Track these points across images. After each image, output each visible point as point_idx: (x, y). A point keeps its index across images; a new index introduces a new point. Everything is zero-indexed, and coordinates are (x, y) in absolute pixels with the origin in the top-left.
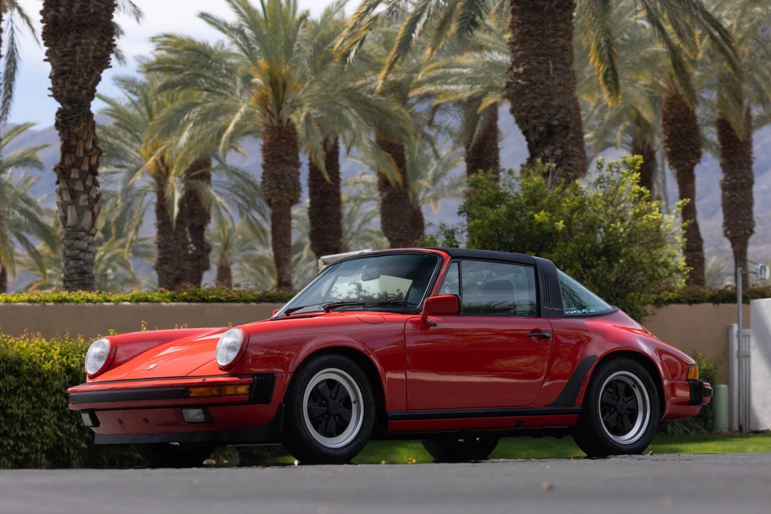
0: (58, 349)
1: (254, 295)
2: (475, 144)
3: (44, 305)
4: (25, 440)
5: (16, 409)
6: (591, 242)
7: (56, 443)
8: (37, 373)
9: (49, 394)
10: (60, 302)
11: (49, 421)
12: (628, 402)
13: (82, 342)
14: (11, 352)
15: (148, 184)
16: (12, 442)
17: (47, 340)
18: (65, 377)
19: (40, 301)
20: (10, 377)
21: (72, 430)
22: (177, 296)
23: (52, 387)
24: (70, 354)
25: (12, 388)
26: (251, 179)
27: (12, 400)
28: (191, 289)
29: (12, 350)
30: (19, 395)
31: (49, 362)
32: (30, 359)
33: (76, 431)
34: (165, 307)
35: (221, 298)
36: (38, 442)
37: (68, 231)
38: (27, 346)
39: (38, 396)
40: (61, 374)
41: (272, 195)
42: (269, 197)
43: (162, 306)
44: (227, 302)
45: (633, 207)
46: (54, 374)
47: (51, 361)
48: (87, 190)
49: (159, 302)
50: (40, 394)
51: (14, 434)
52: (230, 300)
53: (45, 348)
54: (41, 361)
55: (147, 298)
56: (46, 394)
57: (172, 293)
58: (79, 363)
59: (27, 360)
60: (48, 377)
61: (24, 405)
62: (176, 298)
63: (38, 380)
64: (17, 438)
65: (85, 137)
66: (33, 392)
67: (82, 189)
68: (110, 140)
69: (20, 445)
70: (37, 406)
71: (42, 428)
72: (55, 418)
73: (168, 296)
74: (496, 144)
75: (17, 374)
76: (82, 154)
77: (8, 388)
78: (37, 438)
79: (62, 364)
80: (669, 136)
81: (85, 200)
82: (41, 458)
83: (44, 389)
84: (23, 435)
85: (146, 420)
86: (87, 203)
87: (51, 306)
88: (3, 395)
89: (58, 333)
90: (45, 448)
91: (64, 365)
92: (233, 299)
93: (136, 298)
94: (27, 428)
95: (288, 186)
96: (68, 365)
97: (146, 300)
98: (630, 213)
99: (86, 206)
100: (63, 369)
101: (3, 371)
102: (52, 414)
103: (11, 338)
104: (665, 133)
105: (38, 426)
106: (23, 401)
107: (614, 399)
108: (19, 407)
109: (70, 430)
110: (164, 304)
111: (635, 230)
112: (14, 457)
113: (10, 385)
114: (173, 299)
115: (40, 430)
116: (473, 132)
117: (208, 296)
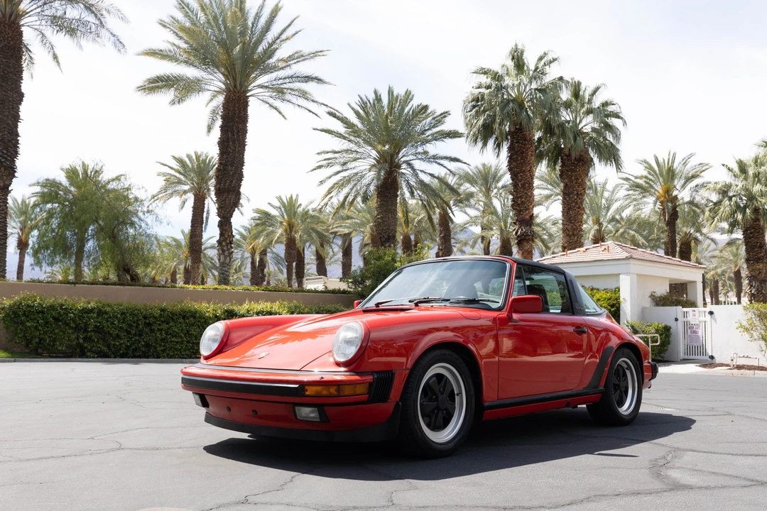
37: (221, 265)
46: (210, 318)
63: (203, 320)
65: (228, 231)
67: (226, 249)
75: (195, 318)
76: (227, 237)
79: (213, 314)
86: (228, 254)
110: (255, 291)
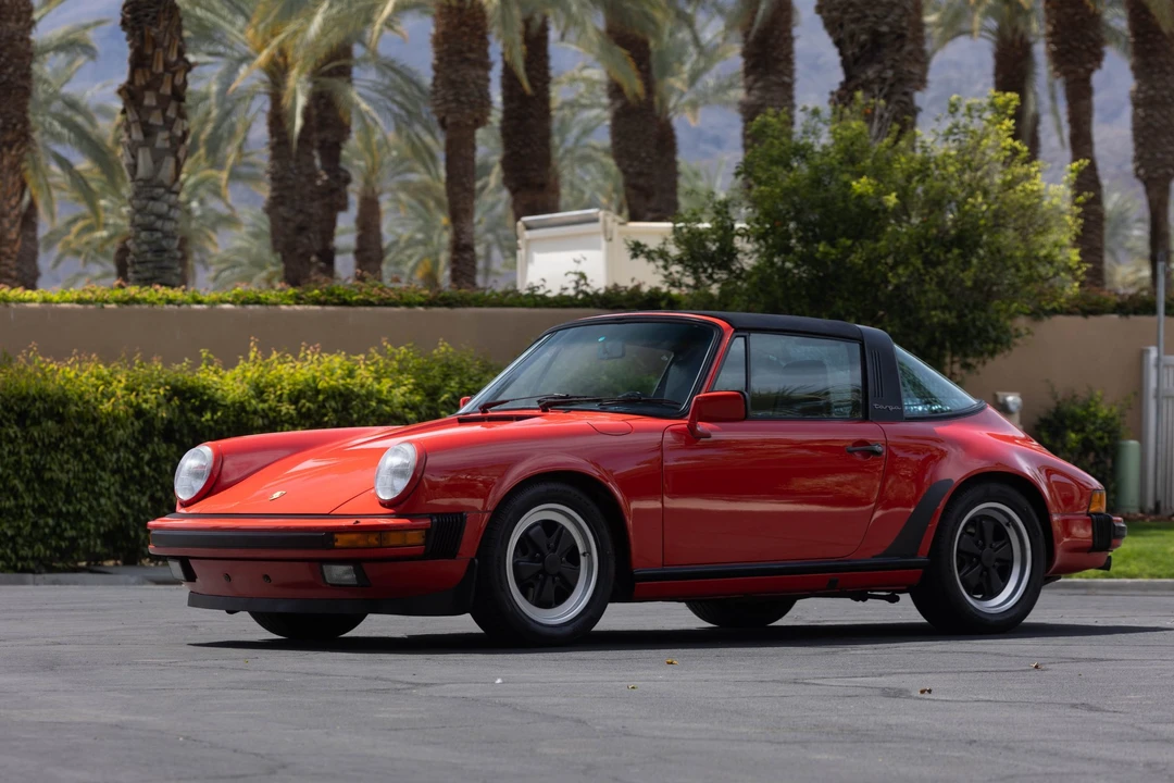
0: (123, 380)
1: (421, 295)
2: (759, 31)
3: (103, 307)
4: (72, 519)
5: (58, 472)
6: (937, 226)
7: (118, 522)
8: (90, 417)
9: (108, 449)
10: (126, 303)
11: (108, 489)
12: (998, 549)
13: (159, 367)
14: (52, 385)
15: (256, 82)
16: (51, 522)
17: (107, 366)
18: (132, 424)
19: (96, 301)
20: (50, 423)
21: (143, 504)
22: (303, 296)
23: (113, 439)
24: (141, 388)
25: (53, 440)
26: (415, 78)
27: (53, 459)
28: (325, 285)
29: (53, 382)
30: (63, 450)
31: (109, 400)
32: (81, 397)
33: (149, 505)
34: (286, 312)
35: (372, 299)
36: (90, 522)
37: (139, 187)
38: (77, 376)
39: (91, 452)
40: (128, 418)
41: (448, 111)
42: (443, 114)
43: (280, 309)
44: (379, 305)
45: (1002, 172)
46: (116, 419)
47: (113, 400)
48: (169, 124)
49: (276, 304)
50: (95, 450)
51: (55, 510)
52: (385, 303)
53: (103, 379)
54: (96, 399)
55: (258, 298)
56: (104, 449)
57: (296, 291)
58: (155, 402)
59: (76, 397)
60: (107, 423)
61: (70, 466)
62: (302, 299)
63: (91, 429)
64: (59, 515)
65: (166, 44)
66: (85, 446)
67: (161, 123)
68: (199, 12)
69: (63, 525)
70: (90, 467)
71: (97, 499)
72: (117, 485)
73: (291, 296)
74: (790, 31)
75: (60, 419)
76: (161, 69)
77: (47, 441)
78: (89, 516)
79: (129, 404)
80: (1055, 26)
81: (165, 140)
82: (96, 543)
83: (100, 442)
84: (68, 512)
85: (267, 577)
86: (167, 145)
87: (112, 309)
88: (38, 450)
89: (123, 355)
90: (102, 529)
91: (131, 406)
92: (391, 301)
93: (241, 299)
94: (74, 501)
95: (472, 99)
96: (138, 404)
97: (258, 302)
98: (998, 179)
99: (166, 150)
100: (131, 411)
101: (40, 415)
102: (112, 480)
103: (51, 362)
104: (1048, 22)
105: (91, 498)
106: (68, 459)
107: (977, 543)
108: (64, 469)
109: (139, 503)
110: (284, 307)
111: (1005, 208)
112: (54, 543)
113: (50, 436)
114: (298, 300)
115: (94, 503)
116: (755, 12)
117: (351, 297)
